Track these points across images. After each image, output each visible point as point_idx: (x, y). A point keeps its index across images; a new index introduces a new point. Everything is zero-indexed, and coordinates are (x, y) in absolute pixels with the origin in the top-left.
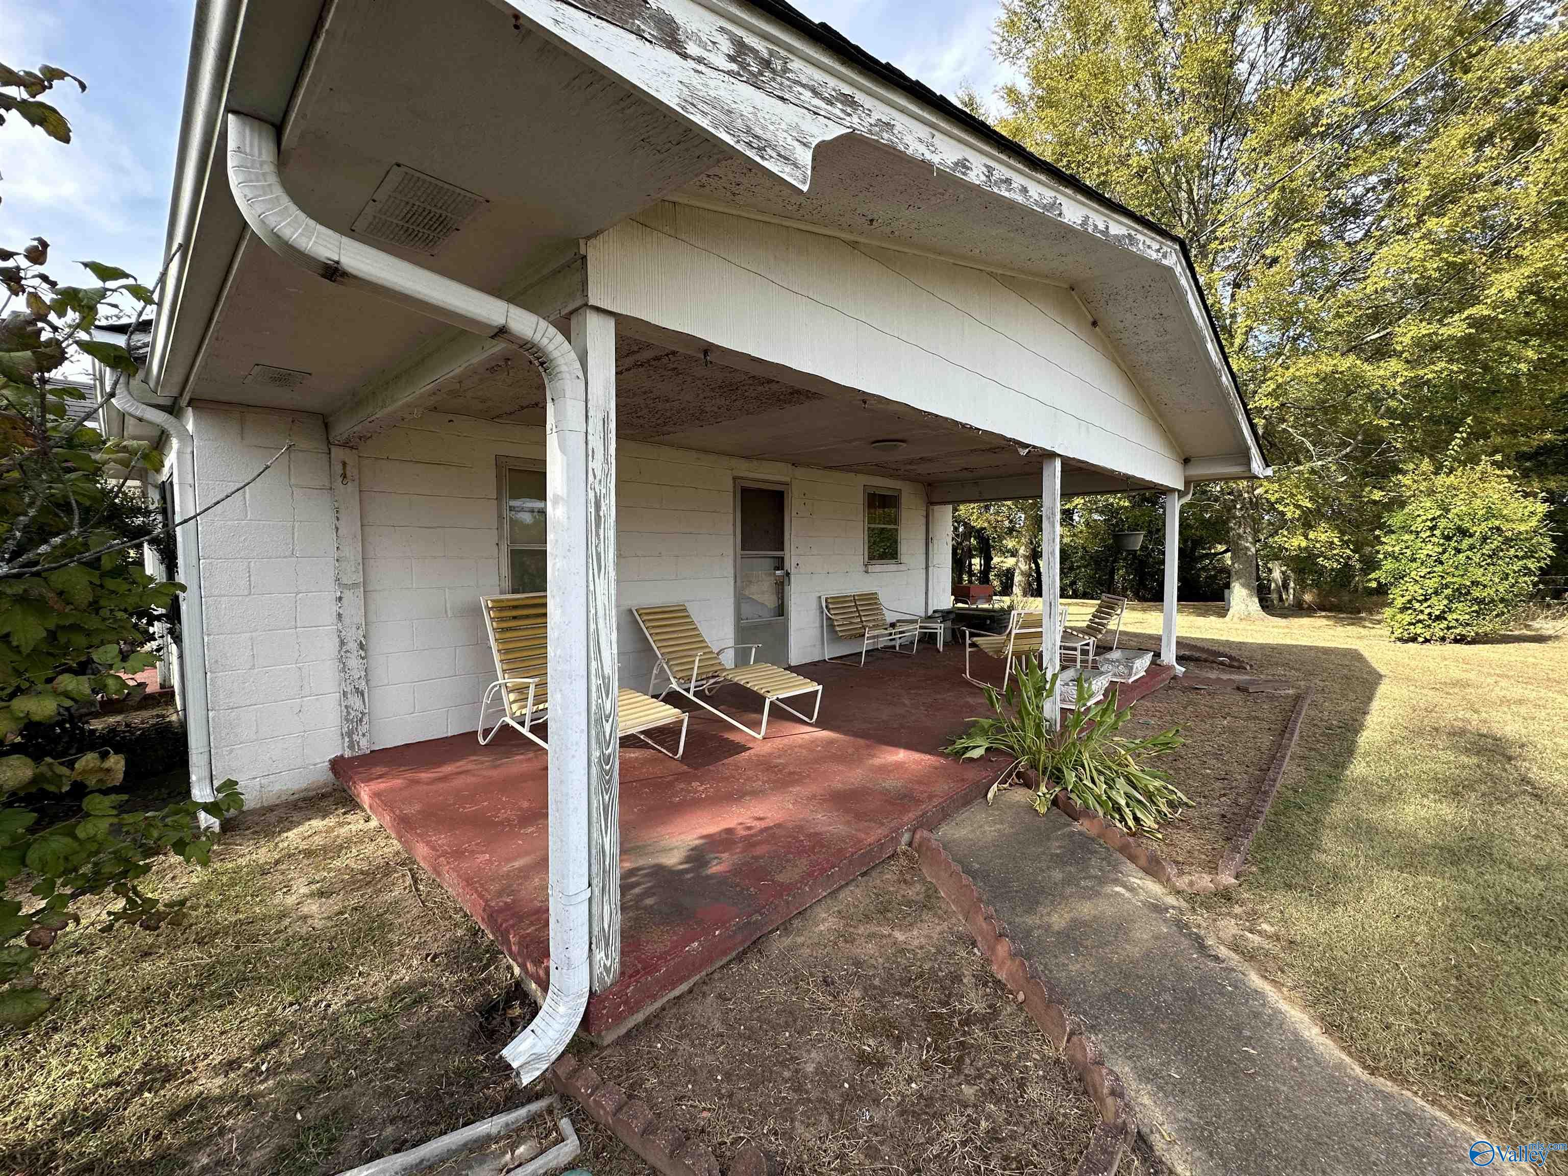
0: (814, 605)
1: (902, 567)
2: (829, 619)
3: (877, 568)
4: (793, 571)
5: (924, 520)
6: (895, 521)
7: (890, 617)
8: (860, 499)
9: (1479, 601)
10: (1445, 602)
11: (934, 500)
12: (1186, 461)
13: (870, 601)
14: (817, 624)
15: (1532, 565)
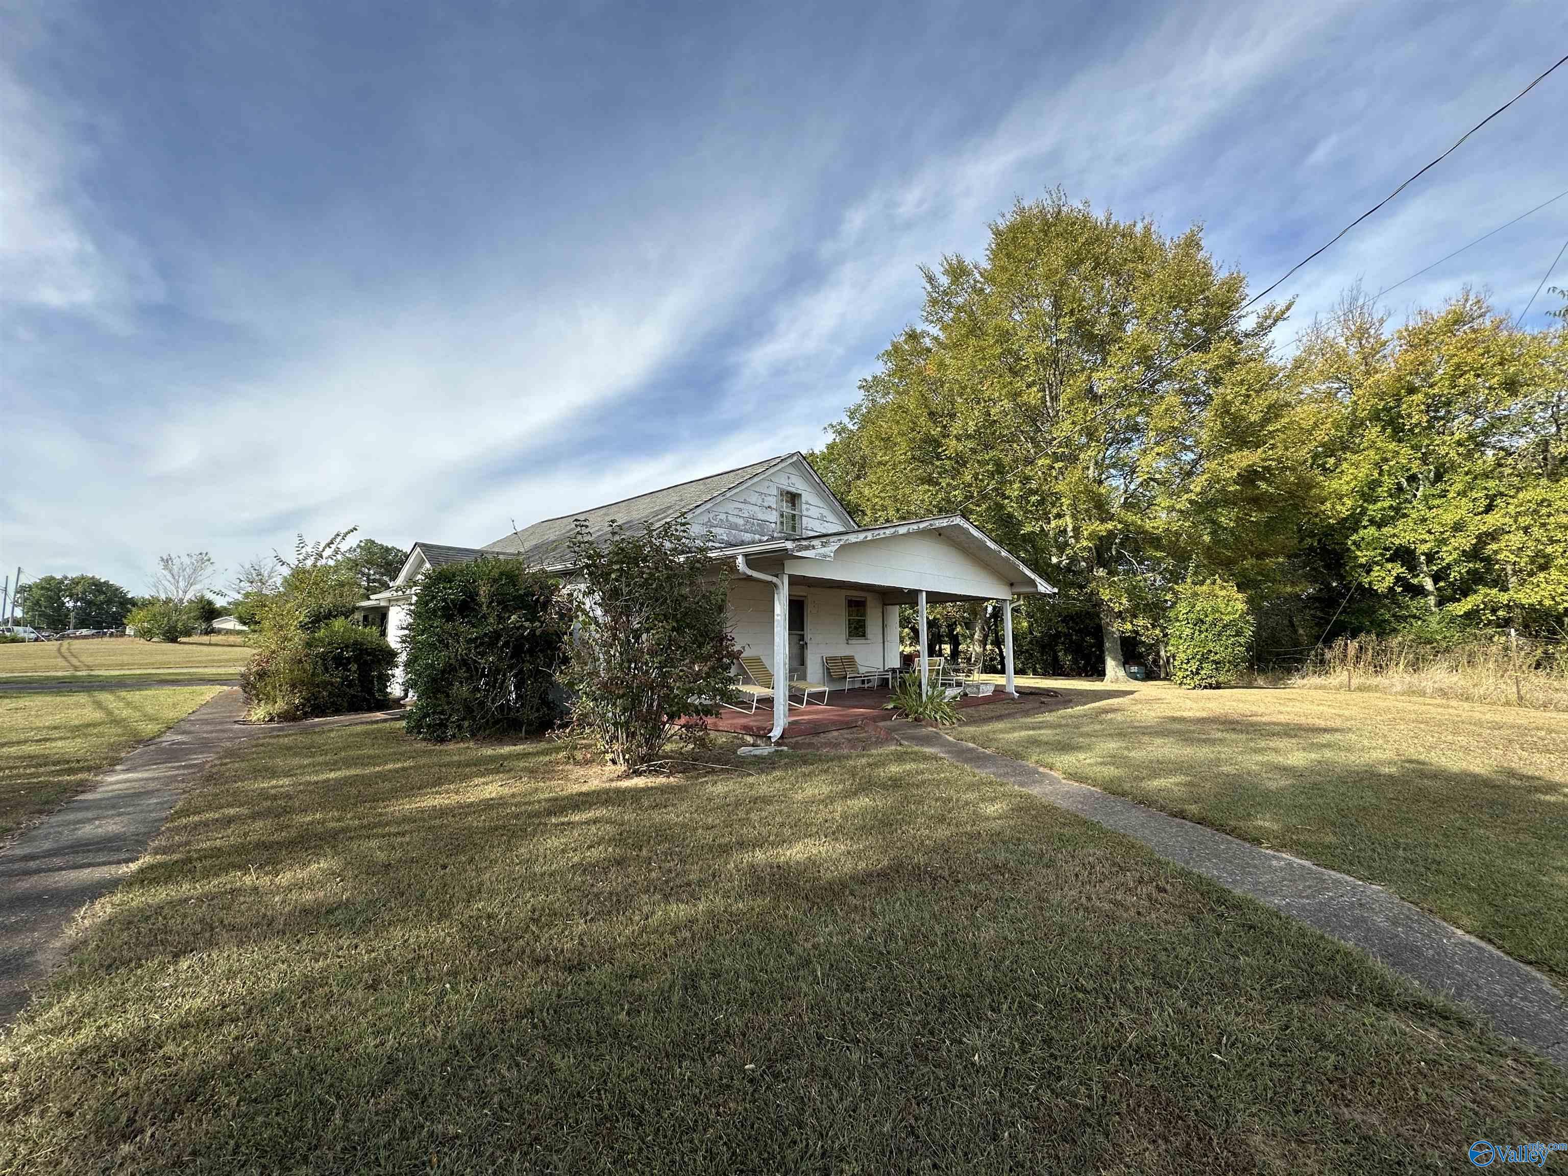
0: (820, 661)
1: (869, 642)
2: (828, 669)
3: (853, 641)
4: (808, 642)
5: (881, 614)
6: (864, 615)
7: (862, 670)
8: (843, 603)
9: (1216, 662)
10: (1198, 663)
11: (887, 602)
12: (1012, 585)
13: (849, 661)
14: (821, 671)
15: (1242, 640)
